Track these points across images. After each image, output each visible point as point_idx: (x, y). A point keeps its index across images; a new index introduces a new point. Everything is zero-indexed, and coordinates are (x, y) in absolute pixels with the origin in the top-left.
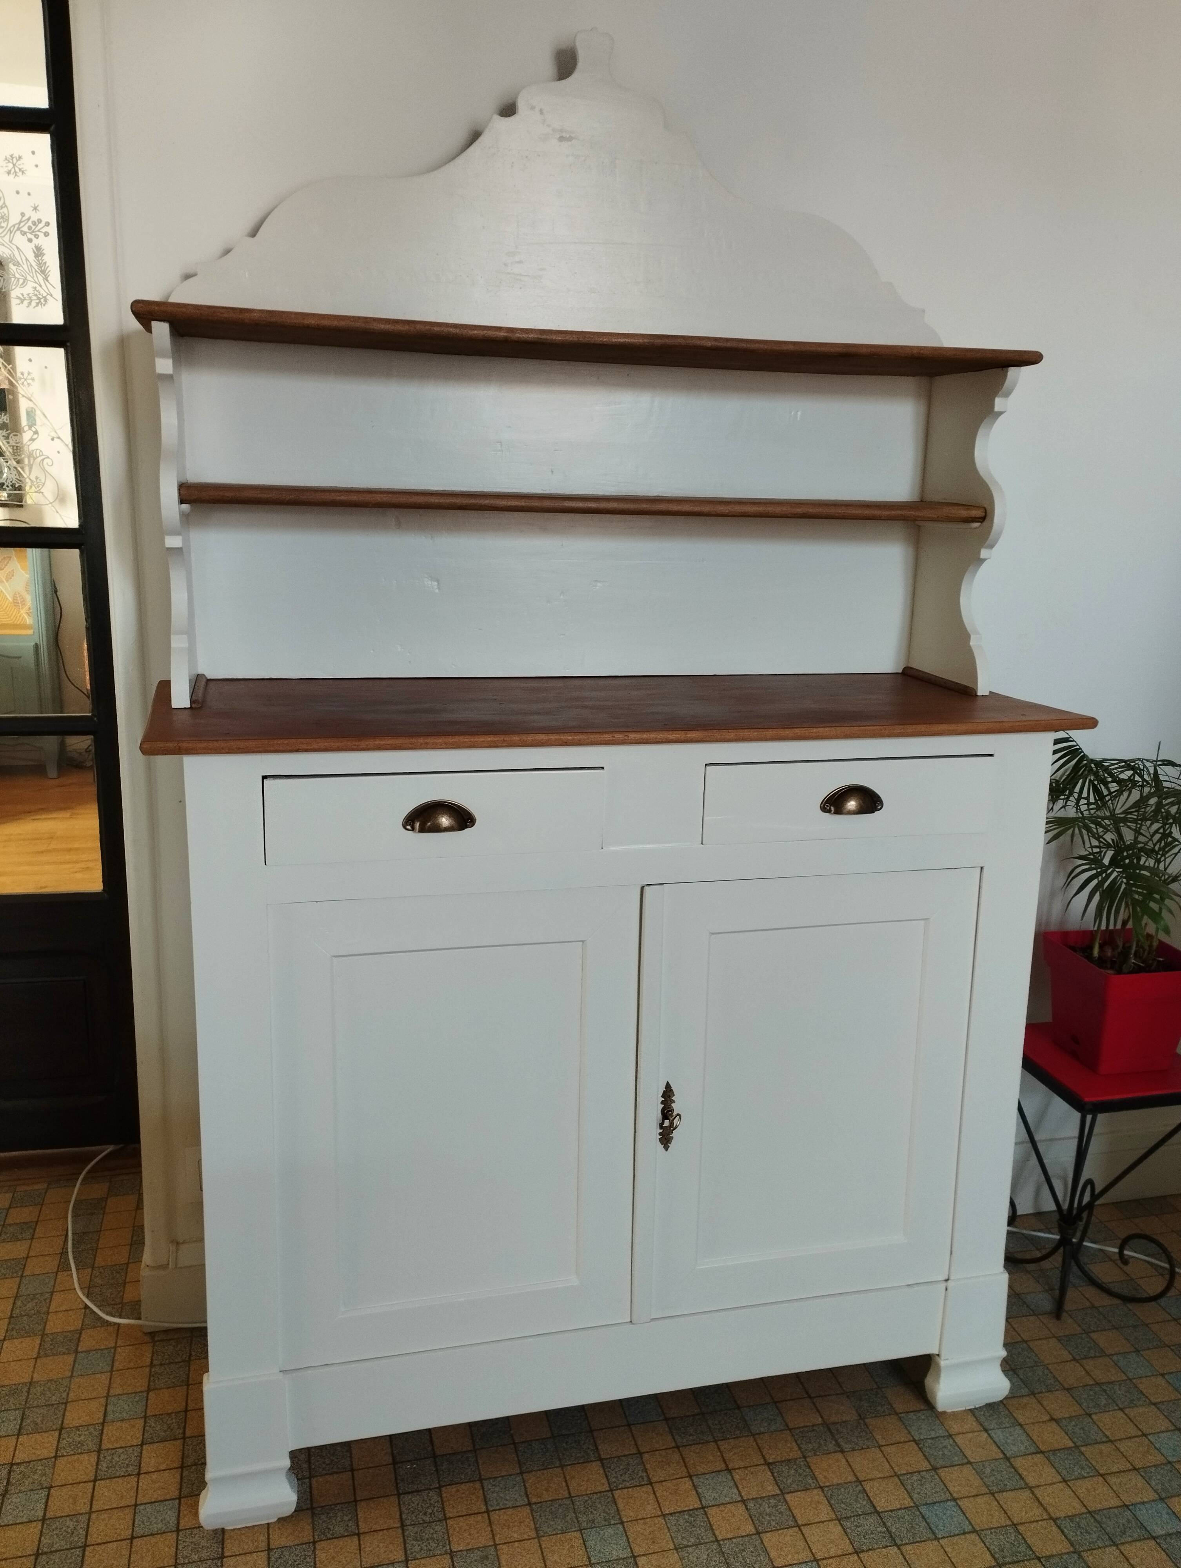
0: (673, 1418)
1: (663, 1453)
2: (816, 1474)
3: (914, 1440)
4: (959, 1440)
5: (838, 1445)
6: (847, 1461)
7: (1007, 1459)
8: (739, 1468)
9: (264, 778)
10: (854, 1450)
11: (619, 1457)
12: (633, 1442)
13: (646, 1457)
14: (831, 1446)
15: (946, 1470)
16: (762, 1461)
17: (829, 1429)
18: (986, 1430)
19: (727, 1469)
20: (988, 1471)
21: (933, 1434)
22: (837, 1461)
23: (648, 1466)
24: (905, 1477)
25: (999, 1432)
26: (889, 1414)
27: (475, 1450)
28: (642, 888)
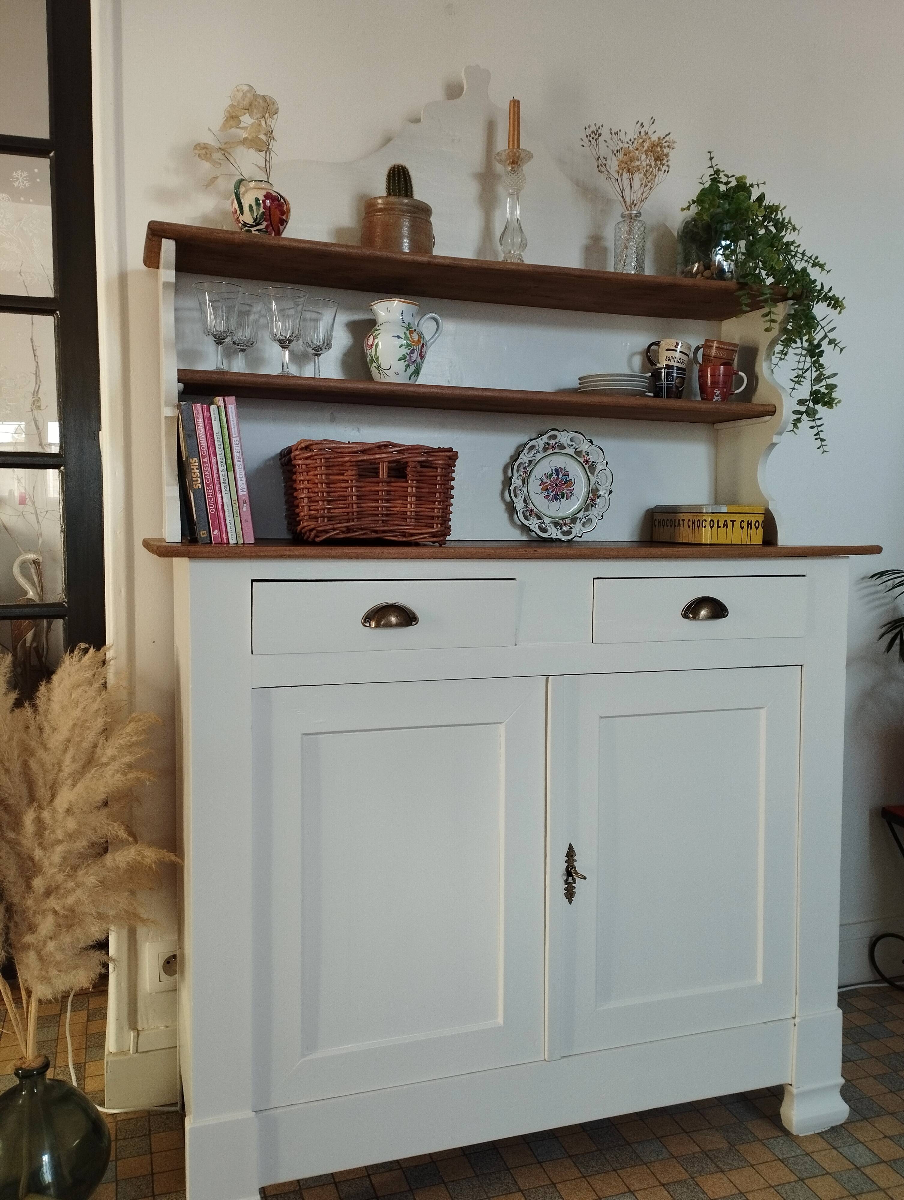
0: (576, 1155)
1: (573, 1182)
2: (705, 1190)
3: (779, 1159)
4: (815, 1156)
5: (718, 1167)
6: (728, 1178)
7: (858, 1169)
8: (640, 1190)
9: (253, 582)
10: (731, 1170)
11: (536, 1188)
12: (546, 1176)
13: (559, 1186)
14: (713, 1168)
15: (811, 1180)
16: (658, 1183)
17: (708, 1156)
18: (835, 1148)
19: (630, 1191)
20: (845, 1179)
21: (793, 1154)
22: (720, 1179)
23: (562, 1193)
24: (779, 1188)
25: (846, 1149)
26: (754, 1141)
27: (411, 1190)
28: (547, 679)
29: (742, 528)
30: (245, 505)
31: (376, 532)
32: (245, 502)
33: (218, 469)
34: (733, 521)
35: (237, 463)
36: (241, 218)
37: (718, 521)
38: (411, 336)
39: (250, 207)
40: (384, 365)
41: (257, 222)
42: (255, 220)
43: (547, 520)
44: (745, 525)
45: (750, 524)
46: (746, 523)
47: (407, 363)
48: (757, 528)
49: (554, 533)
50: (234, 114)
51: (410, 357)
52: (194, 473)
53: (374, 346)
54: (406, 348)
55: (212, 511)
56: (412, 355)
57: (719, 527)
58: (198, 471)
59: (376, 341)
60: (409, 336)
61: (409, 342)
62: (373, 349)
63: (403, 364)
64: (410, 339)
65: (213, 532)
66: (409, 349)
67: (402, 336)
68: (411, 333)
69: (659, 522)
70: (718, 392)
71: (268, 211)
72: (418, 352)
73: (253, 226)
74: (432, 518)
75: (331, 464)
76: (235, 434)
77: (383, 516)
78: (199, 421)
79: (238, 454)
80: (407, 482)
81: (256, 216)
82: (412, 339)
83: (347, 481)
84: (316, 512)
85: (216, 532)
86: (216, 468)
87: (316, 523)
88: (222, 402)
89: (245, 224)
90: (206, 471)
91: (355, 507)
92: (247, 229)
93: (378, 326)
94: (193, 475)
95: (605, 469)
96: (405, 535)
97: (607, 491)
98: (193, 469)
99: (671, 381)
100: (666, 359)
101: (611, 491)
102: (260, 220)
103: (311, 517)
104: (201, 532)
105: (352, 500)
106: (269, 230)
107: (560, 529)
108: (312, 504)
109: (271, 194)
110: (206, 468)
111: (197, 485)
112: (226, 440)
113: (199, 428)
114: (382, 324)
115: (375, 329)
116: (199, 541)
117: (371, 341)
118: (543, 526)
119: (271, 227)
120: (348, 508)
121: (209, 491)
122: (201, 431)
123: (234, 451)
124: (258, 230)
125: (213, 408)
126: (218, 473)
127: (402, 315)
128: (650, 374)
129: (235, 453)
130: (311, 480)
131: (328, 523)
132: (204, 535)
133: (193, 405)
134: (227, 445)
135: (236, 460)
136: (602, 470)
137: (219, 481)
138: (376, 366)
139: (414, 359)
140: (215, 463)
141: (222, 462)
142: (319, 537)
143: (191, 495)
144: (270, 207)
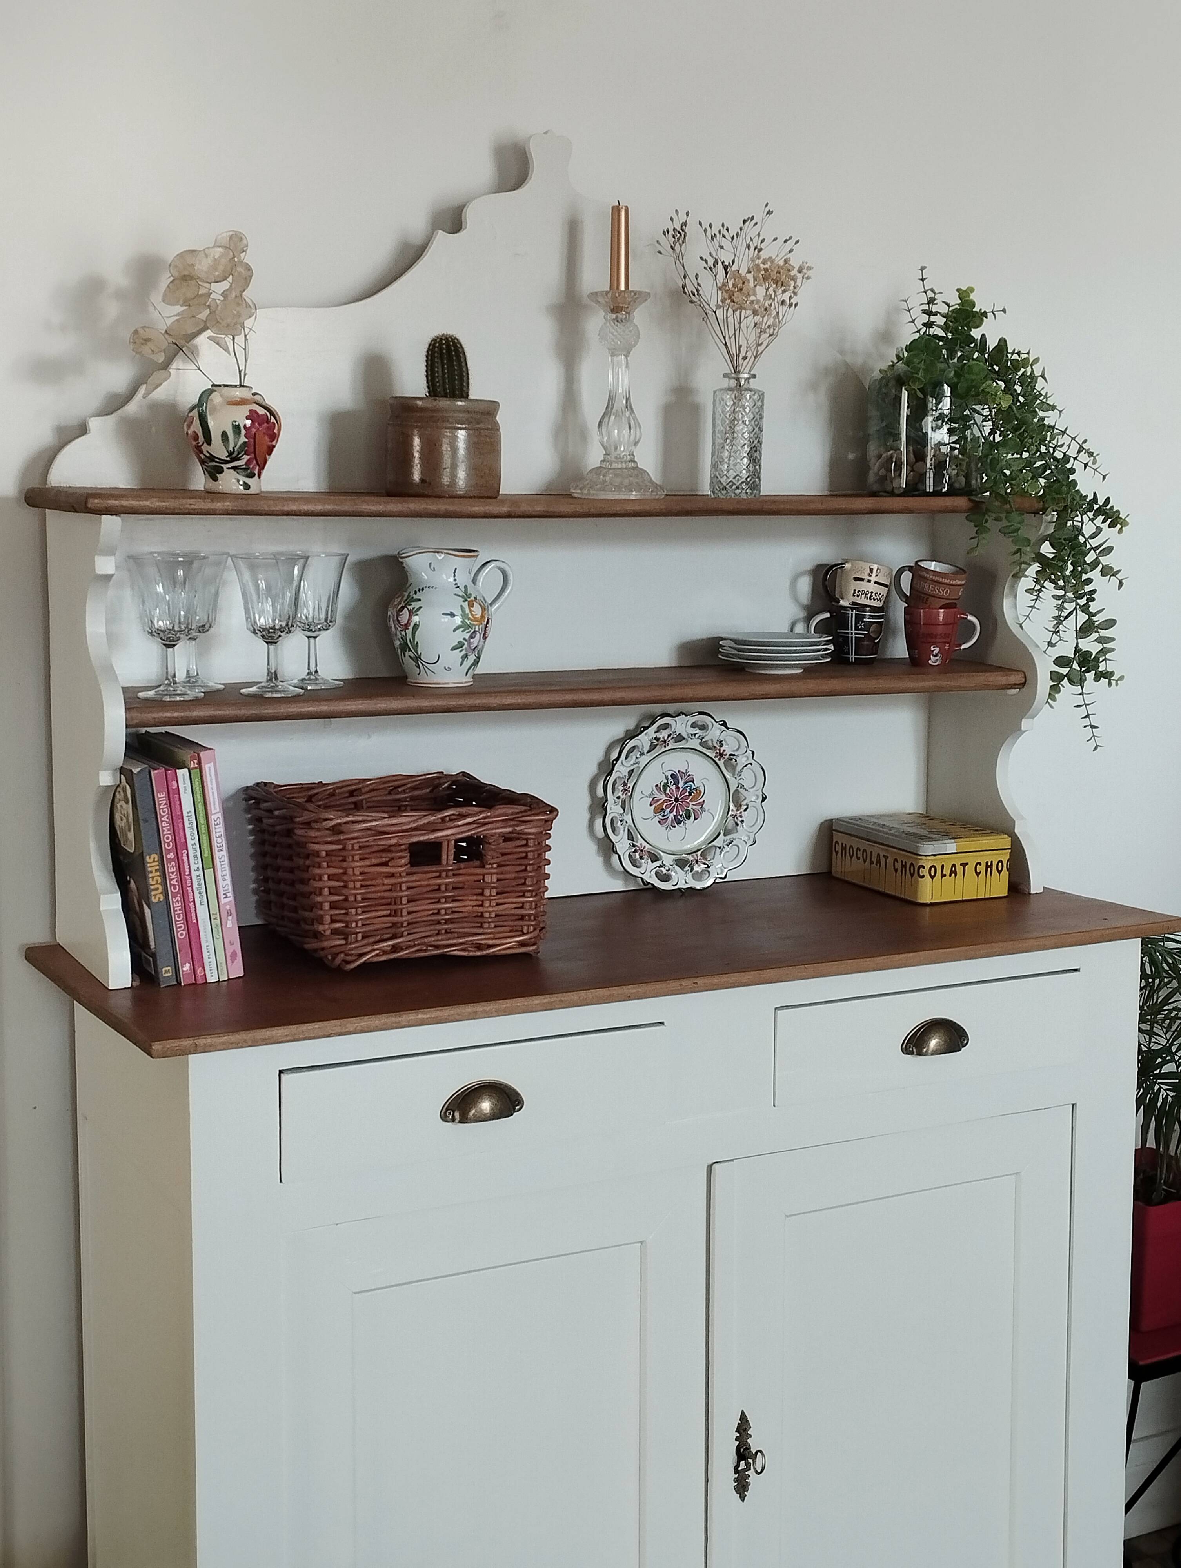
9: (281, 1072)
28: (710, 1168)
29: (978, 874)
30: (230, 918)
31: (437, 947)
32: (229, 914)
33: (190, 868)
34: (964, 865)
35: (217, 855)
36: (205, 448)
37: (943, 866)
38: (471, 611)
39: (224, 435)
40: (427, 653)
41: (234, 456)
42: (230, 454)
43: (668, 860)
44: (981, 869)
45: (989, 866)
46: (984, 866)
47: (464, 652)
48: (1000, 872)
49: (681, 879)
50: (186, 273)
51: (469, 644)
52: (153, 878)
53: (411, 628)
54: (463, 631)
55: (182, 934)
56: (472, 640)
57: (943, 875)
58: (158, 873)
59: (415, 619)
60: (467, 611)
61: (468, 622)
62: (409, 632)
63: (458, 654)
64: (470, 616)
65: (182, 967)
66: (467, 631)
67: (458, 612)
68: (471, 605)
69: (844, 848)
70: (937, 650)
71: (252, 440)
72: (480, 634)
73: (226, 462)
74: (522, 918)
75: (368, 850)
76: (215, 809)
77: (447, 921)
78: (161, 797)
79: (219, 840)
80: (483, 867)
81: (233, 448)
82: (472, 615)
83: (393, 875)
84: (344, 925)
85: (187, 967)
86: (186, 867)
87: (343, 942)
88: (196, 761)
89: (212, 458)
90: (173, 873)
91: (405, 913)
92: (216, 466)
93: (416, 593)
94: (151, 882)
95: (751, 764)
96: (479, 947)
97: (758, 797)
98: (151, 872)
99: (862, 629)
100: (854, 593)
101: (764, 799)
102: (239, 453)
103: (335, 932)
104: (164, 970)
105: (401, 904)
106: (251, 467)
107: (691, 871)
108: (337, 912)
109: (256, 412)
110: (171, 868)
111: (156, 897)
112: (202, 820)
113: (161, 807)
114: (423, 589)
115: (409, 596)
116: (161, 983)
117: (404, 616)
118: (662, 872)
119: (255, 462)
120: (394, 916)
121: (176, 904)
122: (164, 812)
123: (214, 835)
124: (234, 468)
125: (182, 773)
126: (190, 874)
127: (454, 576)
128: (828, 615)
129: (215, 839)
130: (334, 875)
131: (364, 942)
132: (169, 975)
133: (152, 773)
134: (203, 829)
135: (217, 849)
136: (746, 766)
137: (192, 886)
138: (412, 655)
139: (475, 645)
140: (185, 859)
141: (195, 857)
142: (348, 962)
143: (147, 911)
144: (255, 434)
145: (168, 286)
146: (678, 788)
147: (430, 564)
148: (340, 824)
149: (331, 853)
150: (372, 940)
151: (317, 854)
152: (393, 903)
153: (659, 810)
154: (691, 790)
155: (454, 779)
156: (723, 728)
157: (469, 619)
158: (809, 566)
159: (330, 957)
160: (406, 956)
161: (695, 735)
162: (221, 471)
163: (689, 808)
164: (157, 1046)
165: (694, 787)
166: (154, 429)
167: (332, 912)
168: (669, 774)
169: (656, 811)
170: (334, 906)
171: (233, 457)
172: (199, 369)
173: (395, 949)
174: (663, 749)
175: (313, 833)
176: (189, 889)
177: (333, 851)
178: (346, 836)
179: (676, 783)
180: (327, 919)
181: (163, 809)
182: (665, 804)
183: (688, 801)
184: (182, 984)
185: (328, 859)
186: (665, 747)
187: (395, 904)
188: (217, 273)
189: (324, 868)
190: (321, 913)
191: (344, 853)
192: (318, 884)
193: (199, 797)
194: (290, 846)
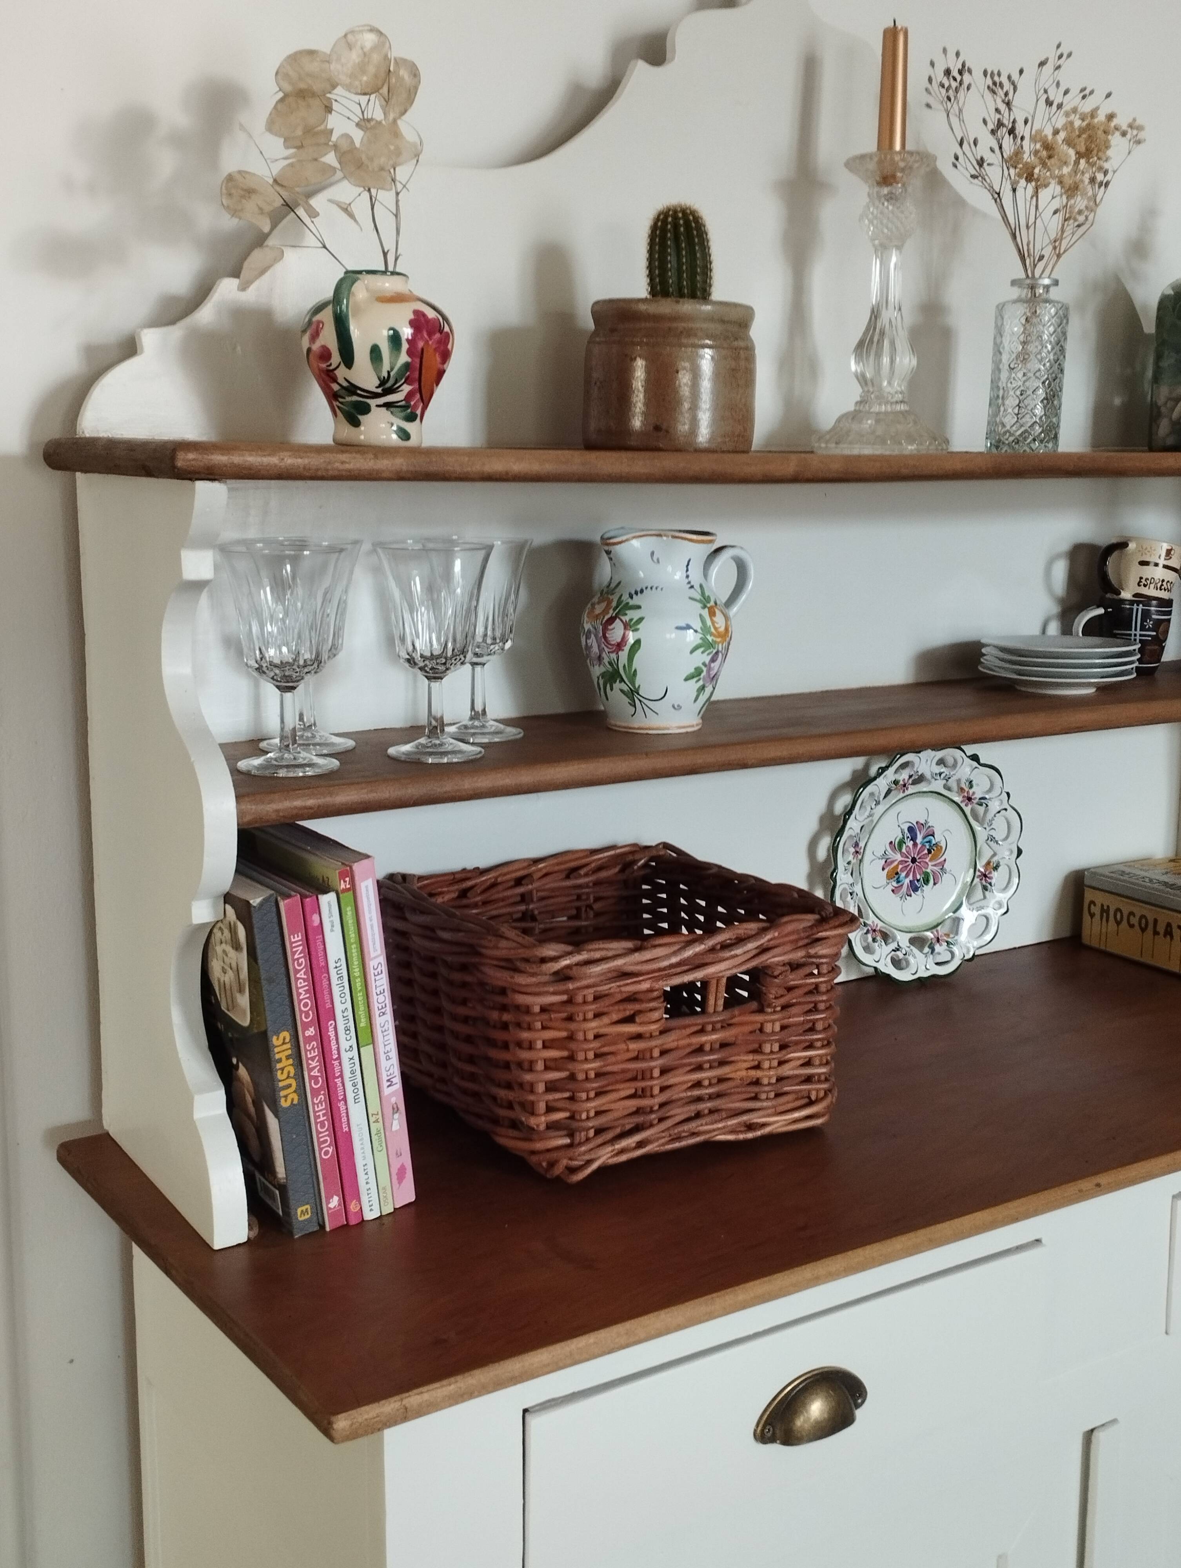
28: (1088, 1437)
30: (396, 1116)
32: (395, 1110)
33: (339, 1049)
35: (379, 1020)
36: (342, 373)
38: (713, 621)
39: (375, 352)
40: (648, 686)
41: (388, 385)
42: (383, 382)
43: (904, 940)
47: (701, 683)
49: (921, 965)
50: (304, 86)
51: (708, 670)
52: (282, 1069)
53: (627, 649)
54: (703, 652)
55: (326, 1153)
56: (712, 665)
58: (291, 1061)
59: (634, 635)
60: (709, 623)
61: (710, 638)
62: (624, 655)
63: (693, 686)
64: (713, 630)
65: (328, 1203)
66: (708, 654)
67: (698, 625)
68: (712, 614)
69: (1105, 911)
71: (418, 361)
72: (722, 655)
73: (376, 396)
74: (808, 1078)
75: (607, 1001)
76: (375, 950)
77: (711, 1097)
78: (295, 941)
79: (381, 998)
80: (761, 1010)
81: (389, 373)
82: (716, 628)
83: (639, 1037)
84: (567, 1114)
85: (335, 1202)
86: (334, 1047)
87: (567, 1141)
88: (347, 879)
89: (352, 389)
90: (313, 1059)
91: (656, 1091)
92: (357, 402)
93: (631, 597)
94: (280, 1076)
95: (1006, 810)
96: (750, 1127)
97: (1012, 852)
98: (280, 1060)
99: (1149, 630)
100: (1140, 582)
101: (1020, 852)
102: (396, 382)
103: (550, 1126)
104: (299, 1211)
105: (652, 1078)
106: (412, 403)
107: (932, 953)
108: (558, 1096)
109: (424, 315)
110: (311, 1052)
111: (288, 1098)
112: (356, 971)
113: (296, 957)
114: (642, 591)
115: (619, 602)
116: (295, 1231)
117: (616, 632)
118: (898, 956)
119: (418, 396)
120: (640, 1097)
121: (318, 1108)
122: (299, 965)
123: (373, 991)
124: (388, 405)
125: (328, 901)
126: (339, 1058)
127: (687, 570)
128: (1101, 611)
129: (375, 997)
130: (553, 1040)
131: (599, 1140)
132: (307, 1217)
133: (282, 904)
134: (358, 984)
135: (377, 1013)
136: (999, 812)
137: (341, 1076)
138: (625, 688)
139: (715, 671)
140: (332, 1034)
141: (347, 1029)
142: (573, 1170)
143: (273, 1123)
144: (422, 350)
145: (275, 107)
146: (915, 845)
147: (652, 554)
148: (568, 967)
149: (548, 1008)
150: (610, 1135)
151: (527, 1010)
152: (640, 1077)
153: (894, 875)
154: (930, 846)
155: (654, 853)
156: (975, 764)
157: (711, 634)
158: (1065, 546)
159: (544, 1164)
160: (652, 1152)
161: (940, 774)
162: (366, 410)
163: (929, 870)
164: (342, 1423)
165: (934, 842)
166: (239, 348)
167: (551, 1097)
168: (905, 827)
169: (889, 877)
170: (551, 1087)
171: (387, 387)
172: (325, 247)
173: (640, 1145)
174: (902, 795)
175: (521, 980)
176: (338, 1081)
177: (552, 1004)
178: (578, 984)
179: (914, 839)
180: (542, 1107)
181: (298, 959)
182: (900, 866)
183: (927, 860)
184: (328, 1229)
185: (545, 1016)
186: (904, 791)
187: (643, 1079)
188: (365, 78)
189: (538, 1030)
190: (532, 1098)
191: (570, 1009)
192: (525, 1055)
193: (352, 935)
194: (464, 985)
